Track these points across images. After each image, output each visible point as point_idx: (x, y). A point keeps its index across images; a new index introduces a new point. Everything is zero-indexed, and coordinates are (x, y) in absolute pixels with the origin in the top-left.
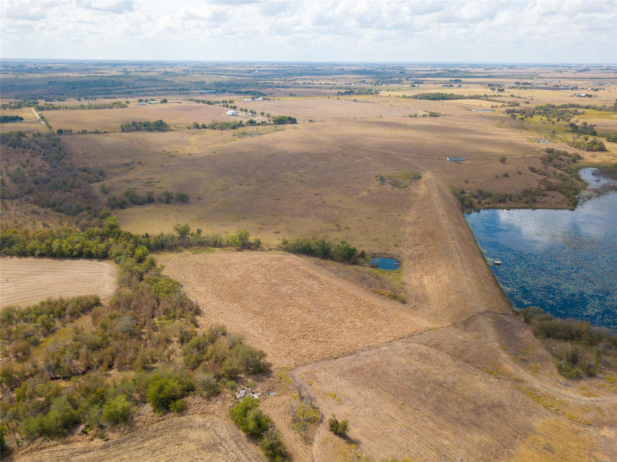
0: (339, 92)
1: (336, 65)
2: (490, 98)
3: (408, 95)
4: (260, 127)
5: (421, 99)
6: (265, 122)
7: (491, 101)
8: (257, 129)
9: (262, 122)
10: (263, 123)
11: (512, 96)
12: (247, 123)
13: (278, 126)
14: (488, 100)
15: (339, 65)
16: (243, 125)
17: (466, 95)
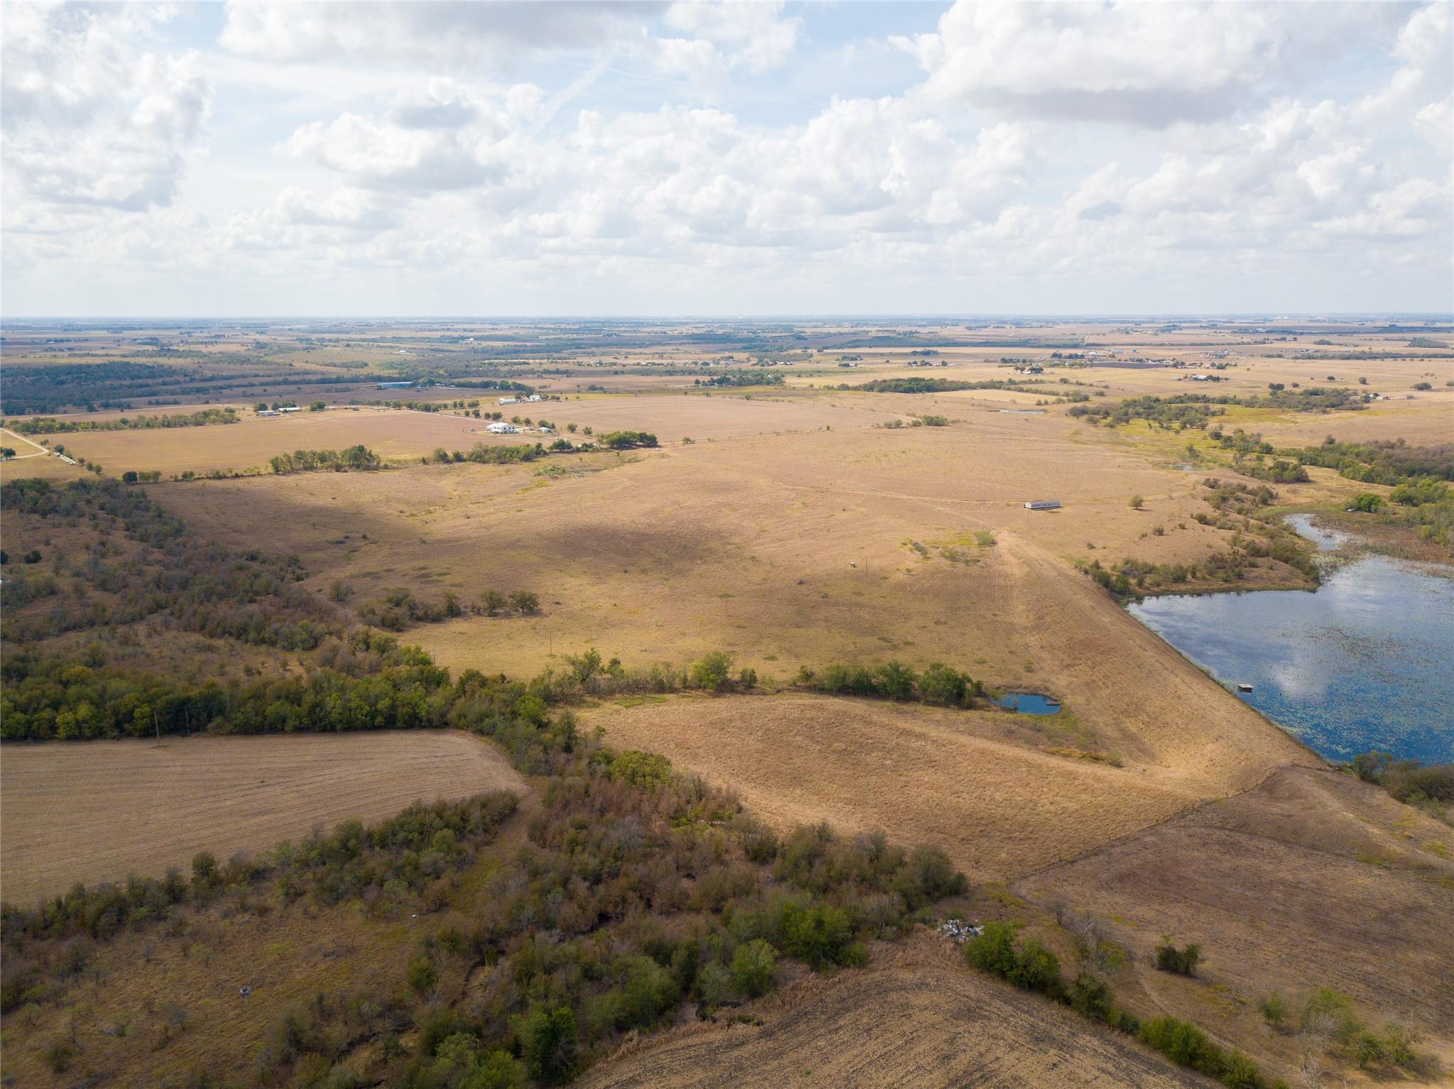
0: (697, 382)
1: (642, 323)
2: (1025, 387)
3: (851, 384)
4: (586, 456)
5: (882, 391)
6: (591, 446)
7: (1027, 391)
8: (581, 459)
9: (585, 445)
10: (587, 448)
11: (1064, 381)
12: (552, 448)
13: (623, 453)
14: (1021, 390)
15: (648, 325)
16: (546, 454)
17: (973, 381)
